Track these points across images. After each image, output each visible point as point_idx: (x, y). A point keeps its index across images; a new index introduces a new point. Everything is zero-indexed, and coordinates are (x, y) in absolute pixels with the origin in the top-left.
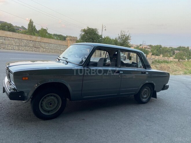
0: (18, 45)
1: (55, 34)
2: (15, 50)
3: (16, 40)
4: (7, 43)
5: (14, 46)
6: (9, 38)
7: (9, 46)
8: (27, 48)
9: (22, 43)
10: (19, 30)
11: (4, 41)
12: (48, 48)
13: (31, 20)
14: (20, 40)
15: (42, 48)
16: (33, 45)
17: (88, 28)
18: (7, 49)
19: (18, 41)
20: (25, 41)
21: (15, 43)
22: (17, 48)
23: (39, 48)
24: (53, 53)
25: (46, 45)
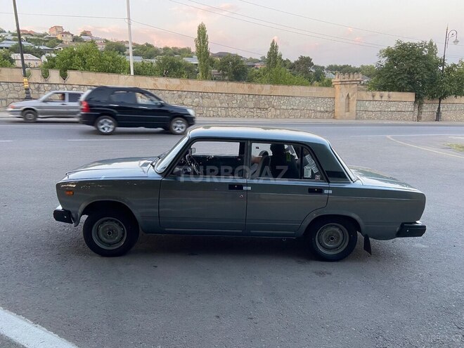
0: (226, 106)
1: (332, 66)
2: (219, 116)
3: (222, 97)
4: (206, 105)
5: (219, 109)
6: (210, 95)
7: (210, 109)
8: (243, 112)
9: (234, 102)
10: (253, 66)
11: (201, 101)
12: (285, 107)
13: (273, 42)
14: (230, 95)
15: (273, 109)
16: (255, 104)
17: (398, 43)
18: (206, 116)
19: (226, 97)
20: (239, 97)
21: (221, 104)
22: (224, 112)
23: (267, 109)
24: (297, 118)
25: (282, 102)
